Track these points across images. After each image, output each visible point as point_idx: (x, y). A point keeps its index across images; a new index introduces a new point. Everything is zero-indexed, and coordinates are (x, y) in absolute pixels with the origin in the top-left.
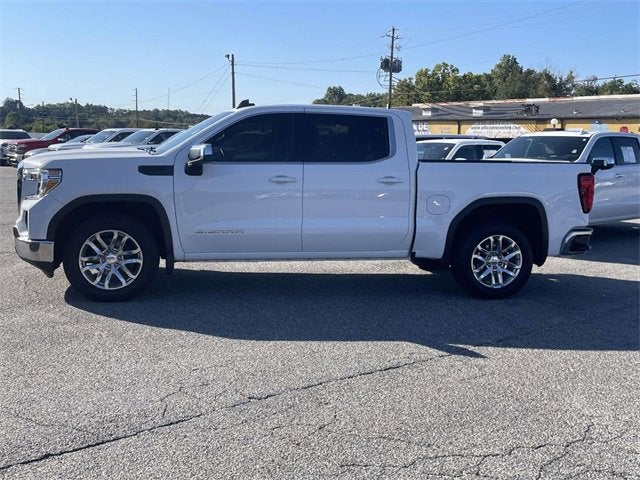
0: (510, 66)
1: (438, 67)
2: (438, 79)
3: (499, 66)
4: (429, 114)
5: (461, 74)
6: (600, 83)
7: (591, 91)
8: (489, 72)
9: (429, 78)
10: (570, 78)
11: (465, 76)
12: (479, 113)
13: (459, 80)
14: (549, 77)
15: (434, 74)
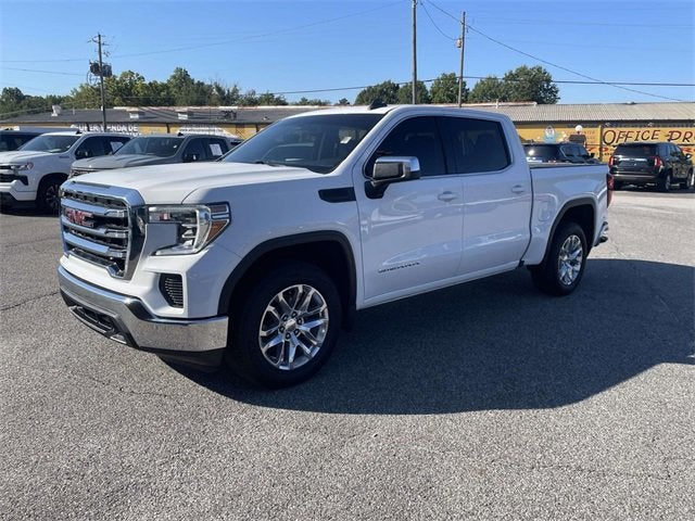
0: (182, 78)
1: (125, 75)
2: (126, 85)
3: (174, 77)
4: (137, 116)
5: (147, 82)
6: (257, 96)
7: (254, 102)
8: (165, 82)
9: (117, 83)
10: (235, 91)
11: (150, 84)
12: (184, 117)
13: (147, 87)
14: (219, 89)
15: (122, 80)
